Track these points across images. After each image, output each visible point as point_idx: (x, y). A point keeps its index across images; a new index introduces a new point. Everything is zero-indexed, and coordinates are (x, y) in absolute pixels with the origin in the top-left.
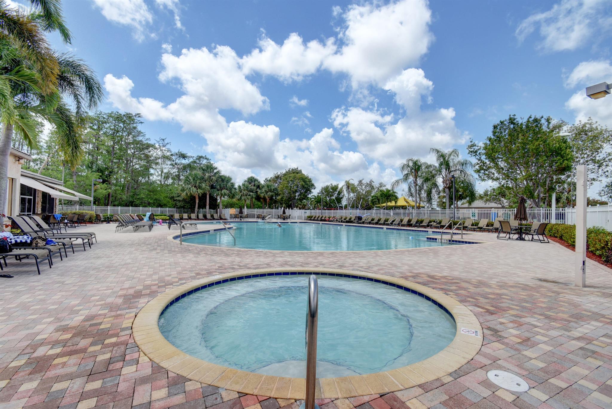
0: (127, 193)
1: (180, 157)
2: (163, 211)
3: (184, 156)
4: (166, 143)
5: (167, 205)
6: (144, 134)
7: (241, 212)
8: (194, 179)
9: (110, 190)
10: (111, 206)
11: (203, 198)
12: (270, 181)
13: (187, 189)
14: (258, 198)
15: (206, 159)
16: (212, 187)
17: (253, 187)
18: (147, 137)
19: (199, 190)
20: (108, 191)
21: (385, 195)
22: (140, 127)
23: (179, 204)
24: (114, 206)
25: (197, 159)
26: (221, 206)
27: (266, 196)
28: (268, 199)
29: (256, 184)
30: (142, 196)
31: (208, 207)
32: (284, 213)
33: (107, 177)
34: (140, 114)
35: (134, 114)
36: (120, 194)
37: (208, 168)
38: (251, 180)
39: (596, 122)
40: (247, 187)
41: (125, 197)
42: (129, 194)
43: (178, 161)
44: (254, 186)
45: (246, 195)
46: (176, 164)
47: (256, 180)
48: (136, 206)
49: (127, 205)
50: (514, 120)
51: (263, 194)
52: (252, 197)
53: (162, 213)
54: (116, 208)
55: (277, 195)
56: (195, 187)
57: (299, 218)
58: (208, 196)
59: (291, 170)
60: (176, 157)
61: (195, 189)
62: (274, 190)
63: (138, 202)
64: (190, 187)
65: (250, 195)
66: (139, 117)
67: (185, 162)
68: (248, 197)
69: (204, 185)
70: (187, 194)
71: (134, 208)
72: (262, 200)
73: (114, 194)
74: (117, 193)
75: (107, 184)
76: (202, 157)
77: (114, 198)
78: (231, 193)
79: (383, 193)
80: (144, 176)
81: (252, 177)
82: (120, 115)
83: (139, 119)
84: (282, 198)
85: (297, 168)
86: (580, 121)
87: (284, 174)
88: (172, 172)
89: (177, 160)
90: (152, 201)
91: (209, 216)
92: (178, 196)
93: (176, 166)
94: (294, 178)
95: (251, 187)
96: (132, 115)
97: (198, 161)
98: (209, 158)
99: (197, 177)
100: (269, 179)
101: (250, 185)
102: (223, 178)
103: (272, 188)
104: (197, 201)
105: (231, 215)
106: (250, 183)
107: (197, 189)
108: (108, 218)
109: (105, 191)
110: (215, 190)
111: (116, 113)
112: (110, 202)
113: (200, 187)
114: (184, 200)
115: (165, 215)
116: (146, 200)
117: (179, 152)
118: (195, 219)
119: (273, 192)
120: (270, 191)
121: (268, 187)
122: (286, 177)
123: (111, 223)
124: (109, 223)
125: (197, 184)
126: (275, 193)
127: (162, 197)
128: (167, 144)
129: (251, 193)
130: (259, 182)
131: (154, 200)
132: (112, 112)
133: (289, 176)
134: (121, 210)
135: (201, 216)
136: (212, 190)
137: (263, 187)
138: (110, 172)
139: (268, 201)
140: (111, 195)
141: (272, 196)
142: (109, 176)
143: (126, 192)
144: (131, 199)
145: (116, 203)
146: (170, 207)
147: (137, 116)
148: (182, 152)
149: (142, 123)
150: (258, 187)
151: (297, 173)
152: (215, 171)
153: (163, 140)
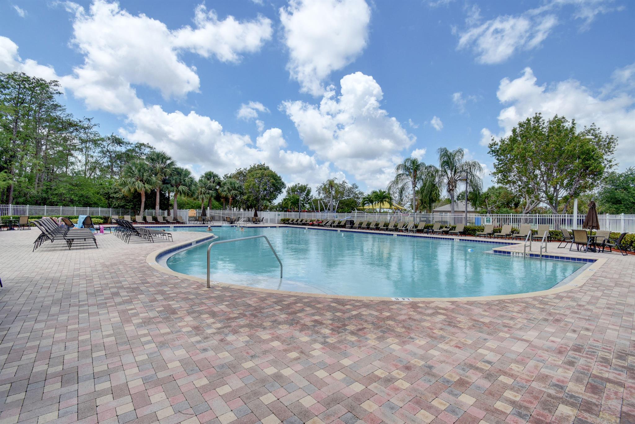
0: (39, 186)
1: (113, 142)
2: (93, 212)
3: (119, 142)
4: (93, 124)
5: (98, 205)
6: (63, 108)
7: (204, 214)
8: (139, 171)
9: (11, 182)
10: (12, 204)
11: (151, 196)
12: (230, 177)
13: (130, 183)
14: (218, 198)
15: (150, 147)
16: (164, 182)
17: (212, 184)
18: (68, 112)
19: (146, 185)
20: (8, 183)
21: (379, 196)
22: (57, 99)
23: (116, 203)
24: (17, 203)
25: (136, 147)
26: (176, 206)
27: (229, 194)
28: (231, 199)
29: (216, 181)
30: (62, 190)
31: (158, 207)
32: (256, 215)
33: (6, 163)
34: (57, 81)
35: (48, 81)
36: (27, 188)
37: (158, 158)
38: (210, 176)
39: (599, 128)
40: (205, 184)
41: (36, 193)
42: (41, 188)
43: (111, 148)
44: (214, 182)
45: (204, 194)
46: (108, 151)
47: (215, 176)
48: (52, 204)
49: (37, 203)
50: (539, 119)
51: (225, 193)
52: (212, 196)
53: (93, 215)
54: (20, 207)
55: (242, 194)
56: (141, 181)
57: (272, 221)
58: (158, 194)
59: (256, 166)
60: (109, 142)
61: (141, 184)
62: (238, 188)
63: (55, 199)
64: (134, 180)
65: (208, 194)
66: (56, 85)
67: (122, 149)
68: (206, 195)
69: (154, 178)
70: (130, 190)
71: (50, 208)
72: (222, 200)
73: (17, 188)
74: (23, 185)
75: (6, 172)
76: (143, 144)
77: (16, 193)
78: (190, 190)
79: (377, 195)
80: (60, 165)
81: (210, 172)
82: (28, 77)
83: (55, 88)
84: (249, 197)
85: (264, 164)
86: (585, 126)
87: (249, 170)
88: (102, 162)
89: (110, 146)
90: (76, 199)
91: (160, 219)
92: (115, 193)
93: (108, 153)
94: (262, 174)
95: (210, 183)
96: (45, 82)
97: (137, 149)
98: (154, 147)
99: (144, 169)
100: (229, 175)
101: (209, 182)
102: (179, 170)
103: (237, 186)
104: (143, 200)
105: (190, 217)
106: (208, 179)
107: (144, 183)
108: (11, 221)
109: (4, 183)
110: (169, 186)
111: (22, 75)
112: (11, 198)
113: (148, 182)
114: (124, 197)
115: (97, 218)
116: (68, 196)
117: (112, 136)
118: (142, 223)
119: (237, 190)
120: (234, 189)
121: (231, 184)
122: (252, 173)
123: (16, 228)
124: (11, 229)
125: (145, 178)
126: (240, 191)
127: (90, 193)
128: (95, 125)
129: (211, 191)
130: (219, 179)
131: (80, 197)
132: (15, 73)
133: (256, 172)
134: (30, 209)
135: (149, 219)
136: (165, 186)
137: (225, 184)
138: (11, 156)
139: (230, 201)
140: (12, 189)
141: (236, 196)
142: (10, 161)
143: (36, 185)
144: (44, 195)
145: (21, 200)
146: (102, 207)
147: (53, 84)
148: (117, 136)
149: (60, 93)
150: (219, 184)
151: (265, 169)
152: (168, 162)
153: (89, 120)
